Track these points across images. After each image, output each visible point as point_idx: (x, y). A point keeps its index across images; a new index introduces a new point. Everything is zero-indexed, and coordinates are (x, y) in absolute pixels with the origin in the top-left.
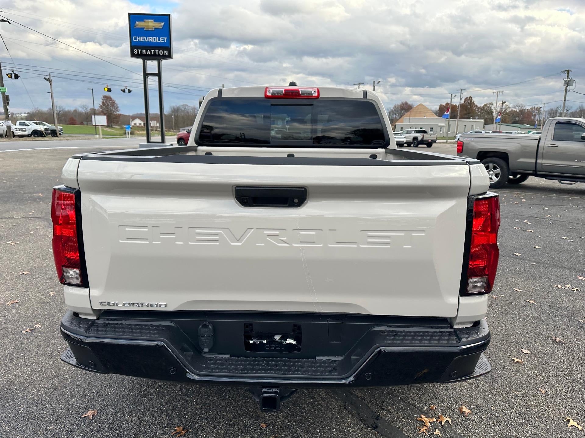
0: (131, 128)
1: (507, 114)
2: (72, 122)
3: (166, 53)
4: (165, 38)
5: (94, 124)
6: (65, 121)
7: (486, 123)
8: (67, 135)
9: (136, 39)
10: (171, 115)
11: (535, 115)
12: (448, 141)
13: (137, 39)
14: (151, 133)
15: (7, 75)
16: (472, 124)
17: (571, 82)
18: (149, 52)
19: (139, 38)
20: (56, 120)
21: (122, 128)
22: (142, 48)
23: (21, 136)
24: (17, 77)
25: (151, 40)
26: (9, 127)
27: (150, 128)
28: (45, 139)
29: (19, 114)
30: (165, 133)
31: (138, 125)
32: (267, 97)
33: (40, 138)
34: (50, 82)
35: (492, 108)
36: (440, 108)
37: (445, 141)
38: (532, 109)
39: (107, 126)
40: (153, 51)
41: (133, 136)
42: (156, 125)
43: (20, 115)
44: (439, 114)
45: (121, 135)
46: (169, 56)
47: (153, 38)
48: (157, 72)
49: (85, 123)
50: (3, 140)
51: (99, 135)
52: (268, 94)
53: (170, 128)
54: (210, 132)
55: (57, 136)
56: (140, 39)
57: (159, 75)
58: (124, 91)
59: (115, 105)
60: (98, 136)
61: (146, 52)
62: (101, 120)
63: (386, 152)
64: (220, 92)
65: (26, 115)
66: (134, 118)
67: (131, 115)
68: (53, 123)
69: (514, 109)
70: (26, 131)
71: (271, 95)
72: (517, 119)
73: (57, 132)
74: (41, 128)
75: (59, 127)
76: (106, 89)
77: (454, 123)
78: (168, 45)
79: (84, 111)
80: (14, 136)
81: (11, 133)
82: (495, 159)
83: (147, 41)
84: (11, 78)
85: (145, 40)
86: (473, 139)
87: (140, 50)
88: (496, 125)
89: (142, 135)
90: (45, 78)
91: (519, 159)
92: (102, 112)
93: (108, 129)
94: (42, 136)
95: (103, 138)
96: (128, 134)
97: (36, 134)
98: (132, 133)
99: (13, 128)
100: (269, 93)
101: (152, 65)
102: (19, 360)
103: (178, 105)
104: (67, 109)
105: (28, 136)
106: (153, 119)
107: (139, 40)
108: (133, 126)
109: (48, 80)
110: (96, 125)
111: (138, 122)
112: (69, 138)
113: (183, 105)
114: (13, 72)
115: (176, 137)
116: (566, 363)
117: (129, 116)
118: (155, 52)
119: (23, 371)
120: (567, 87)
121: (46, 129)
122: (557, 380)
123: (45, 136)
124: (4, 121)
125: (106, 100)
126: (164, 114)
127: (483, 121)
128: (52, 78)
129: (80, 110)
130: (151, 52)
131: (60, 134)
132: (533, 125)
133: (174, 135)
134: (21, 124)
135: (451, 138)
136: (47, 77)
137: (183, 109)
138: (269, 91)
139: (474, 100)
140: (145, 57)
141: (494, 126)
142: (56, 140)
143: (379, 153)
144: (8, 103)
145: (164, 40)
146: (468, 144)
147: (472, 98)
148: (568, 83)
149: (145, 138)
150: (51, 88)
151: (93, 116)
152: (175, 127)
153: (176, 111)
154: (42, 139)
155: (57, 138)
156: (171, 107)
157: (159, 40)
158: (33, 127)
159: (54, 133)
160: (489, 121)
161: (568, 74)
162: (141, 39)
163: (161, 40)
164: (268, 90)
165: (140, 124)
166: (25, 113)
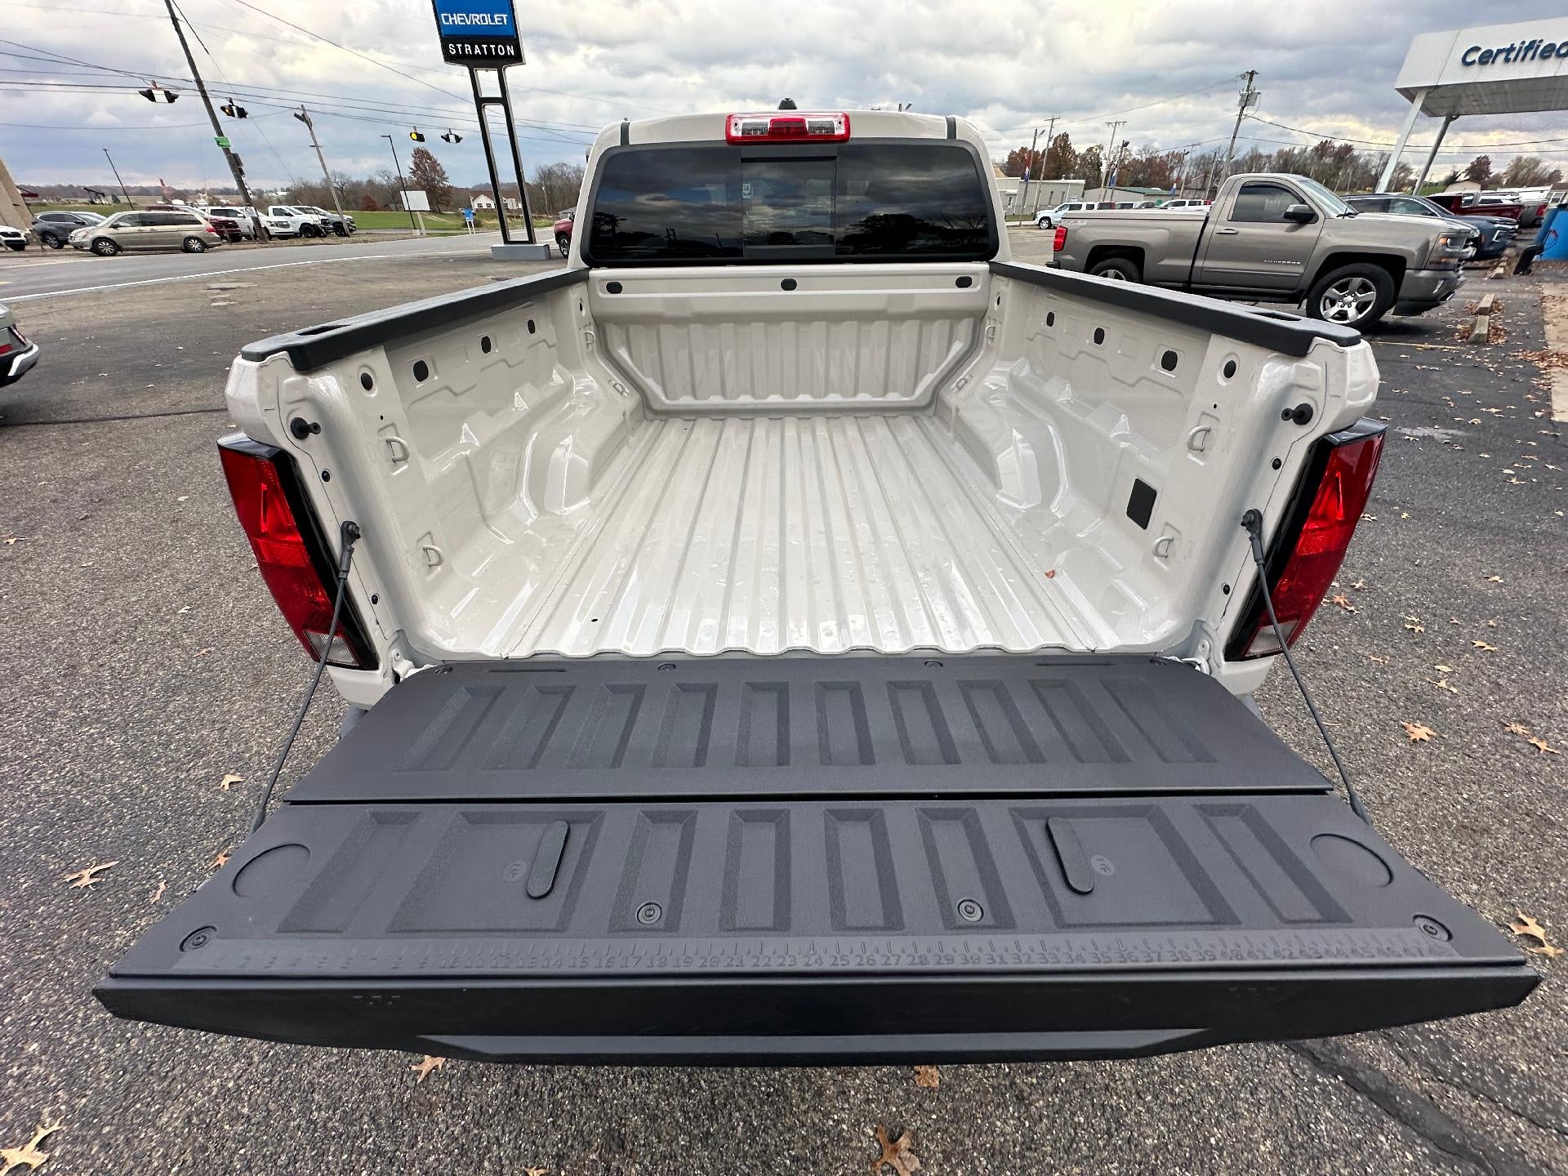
0: (474, 214)
1: (1125, 167)
2: (370, 206)
3: (511, 50)
4: (505, 16)
5: (407, 209)
6: (357, 204)
7: (1087, 187)
8: (364, 232)
9: (447, 19)
10: (539, 186)
11: (1172, 169)
12: (1023, 223)
13: (450, 19)
14: (509, 221)
15: (223, 109)
16: (1063, 188)
17: (1252, 99)
18: (477, 51)
19: (452, 16)
20: (337, 202)
21: (458, 215)
22: (463, 39)
23: (284, 237)
24: (242, 113)
25: (477, 20)
26: (256, 221)
27: (505, 214)
28: (326, 240)
29: (271, 191)
30: (534, 222)
31: (485, 207)
32: (731, 140)
33: (317, 240)
34: (307, 122)
35: (1101, 156)
36: (1010, 158)
37: (1018, 223)
38: (1168, 156)
39: (433, 211)
40: (484, 46)
41: (480, 230)
42: (516, 208)
43: (274, 194)
44: (1008, 169)
45: (458, 229)
46: (518, 58)
47: (481, 15)
48: (499, 95)
49: (392, 206)
50: (251, 246)
51: (420, 229)
52: (736, 133)
53: (541, 211)
54: (613, 230)
55: (346, 235)
56: (455, 18)
57: (503, 101)
58: (447, 139)
59: (438, 168)
60: (418, 232)
61: (473, 49)
62: (417, 200)
63: (991, 271)
64: (625, 130)
65: (285, 193)
66: (476, 193)
67: (470, 187)
68: (333, 208)
69: (1139, 157)
70: (288, 226)
71: (740, 134)
72: (1140, 176)
73: (345, 226)
74: (313, 219)
75: (346, 217)
76: (415, 137)
77: (1035, 186)
78: (511, 32)
79: (385, 183)
80: (271, 237)
81: (264, 231)
82: (1118, 261)
83: (469, 23)
84: (233, 115)
85: (464, 21)
86: (1085, 223)
87: (459, 46)
88: (1104, 190)
89: (493, 227)
90: (296, 115)
91: (1163, 259)
92: (418, 183)
93: (434, 218)
94: (320, 237)
95: (429, 235)
96: (471, 226)
97: (308, 231)
98: (478, 225)
99: (264, 220)
100: (736, 129)
101: (488, 80)
102: (322, 707)
103: (550, 165)
104: (354, 179)
105: (295, 236)
106: (509, 195)
107: (453, 21)
108: (477, 210)
109: (303, 118)
110: (410, 211)
111: (484, 201)
112: (369, 238)
113: (558, 165)
114: (231, 101)
115: (552, 229)
116: (1279, 673)
117: (467, 189)
118: (489, 49)
119: (331, 729)
120: (1243, 108)
121: (324, 222)
122: (1269, 708)
123: (325, 236)
124: (244, 208)
125: (421, 158)
126: (527, 184)
127: (1083, 182)
128: (308, 114)
129: (379, 180)
130: (482, 49)
131: (351, 231)
132: (1168, 187)
133: (551, 225)
134: (277, 212)
135: (1026, 218)
136: (300, 113)
137: (559, 173)
138: (736, 124)
139: (1071, 139)
140: (473, 63)
141: (1102, 190)
142: (346, 242)
143: (976, 273)
144: (241, 172)
145: (502, 21)
146: (1075, 231)
147: (1067, 136)
148: (1247, 101)
149: (499, 233)
150: (312, 133)
151: (402, 193)
152: (549, 209)
153: (547, 175)
154: (321, 242)
155: (346, 238)
156: (537, 170)
157: (493, 20)
158: (299, 218)
159: (339, 230)
160: (1093, 182)
161: (1251, 79)
162: (457, 19)
163: (496, 19)
164: (733, 122)
165: (489, 205)
166: (282, 190)
